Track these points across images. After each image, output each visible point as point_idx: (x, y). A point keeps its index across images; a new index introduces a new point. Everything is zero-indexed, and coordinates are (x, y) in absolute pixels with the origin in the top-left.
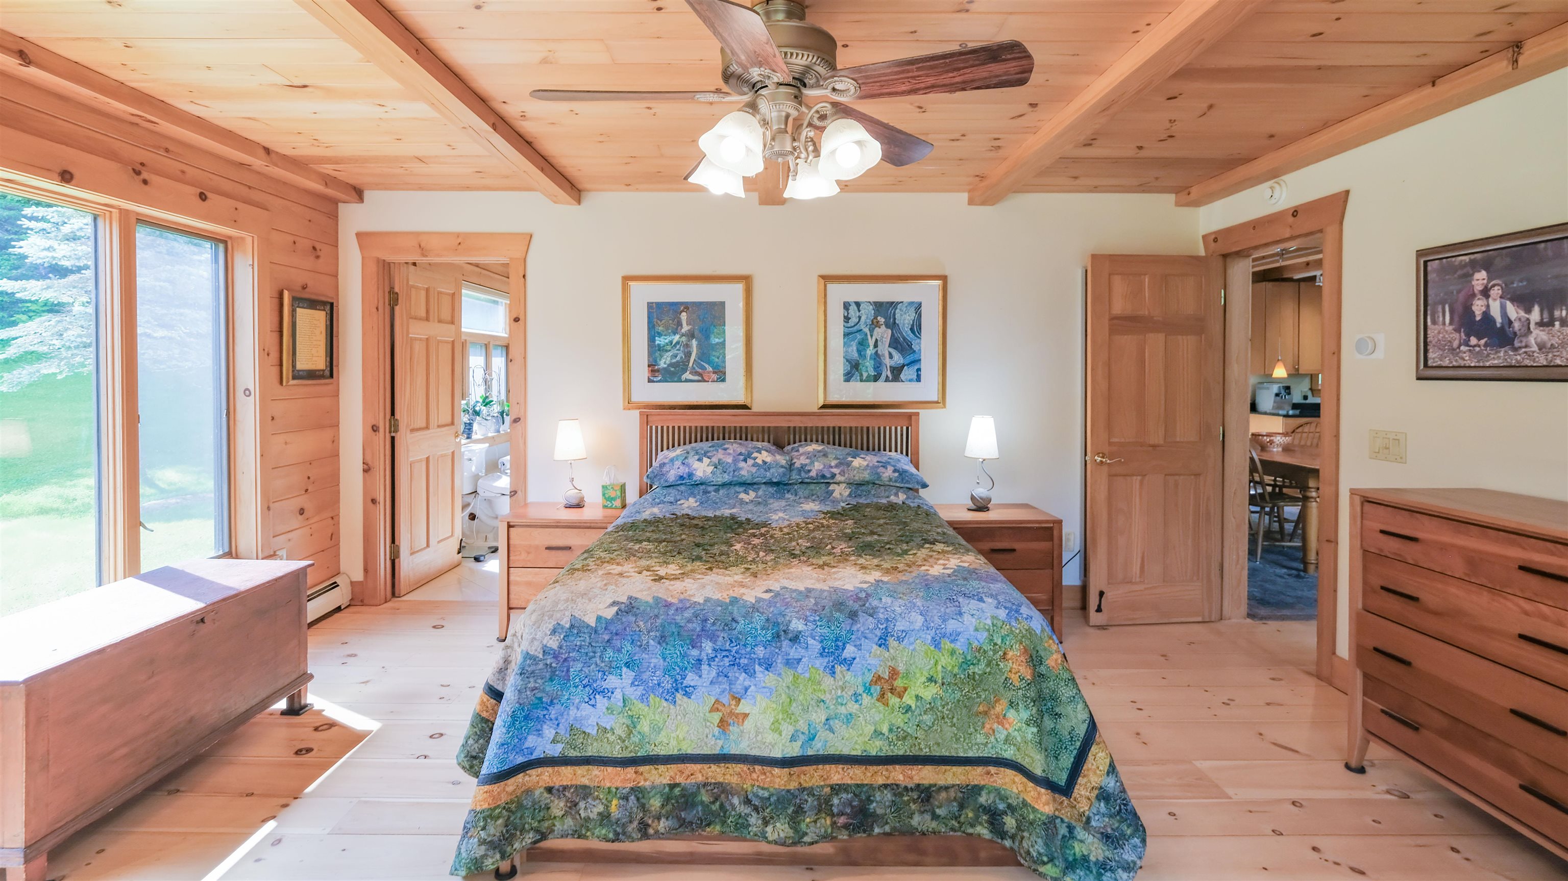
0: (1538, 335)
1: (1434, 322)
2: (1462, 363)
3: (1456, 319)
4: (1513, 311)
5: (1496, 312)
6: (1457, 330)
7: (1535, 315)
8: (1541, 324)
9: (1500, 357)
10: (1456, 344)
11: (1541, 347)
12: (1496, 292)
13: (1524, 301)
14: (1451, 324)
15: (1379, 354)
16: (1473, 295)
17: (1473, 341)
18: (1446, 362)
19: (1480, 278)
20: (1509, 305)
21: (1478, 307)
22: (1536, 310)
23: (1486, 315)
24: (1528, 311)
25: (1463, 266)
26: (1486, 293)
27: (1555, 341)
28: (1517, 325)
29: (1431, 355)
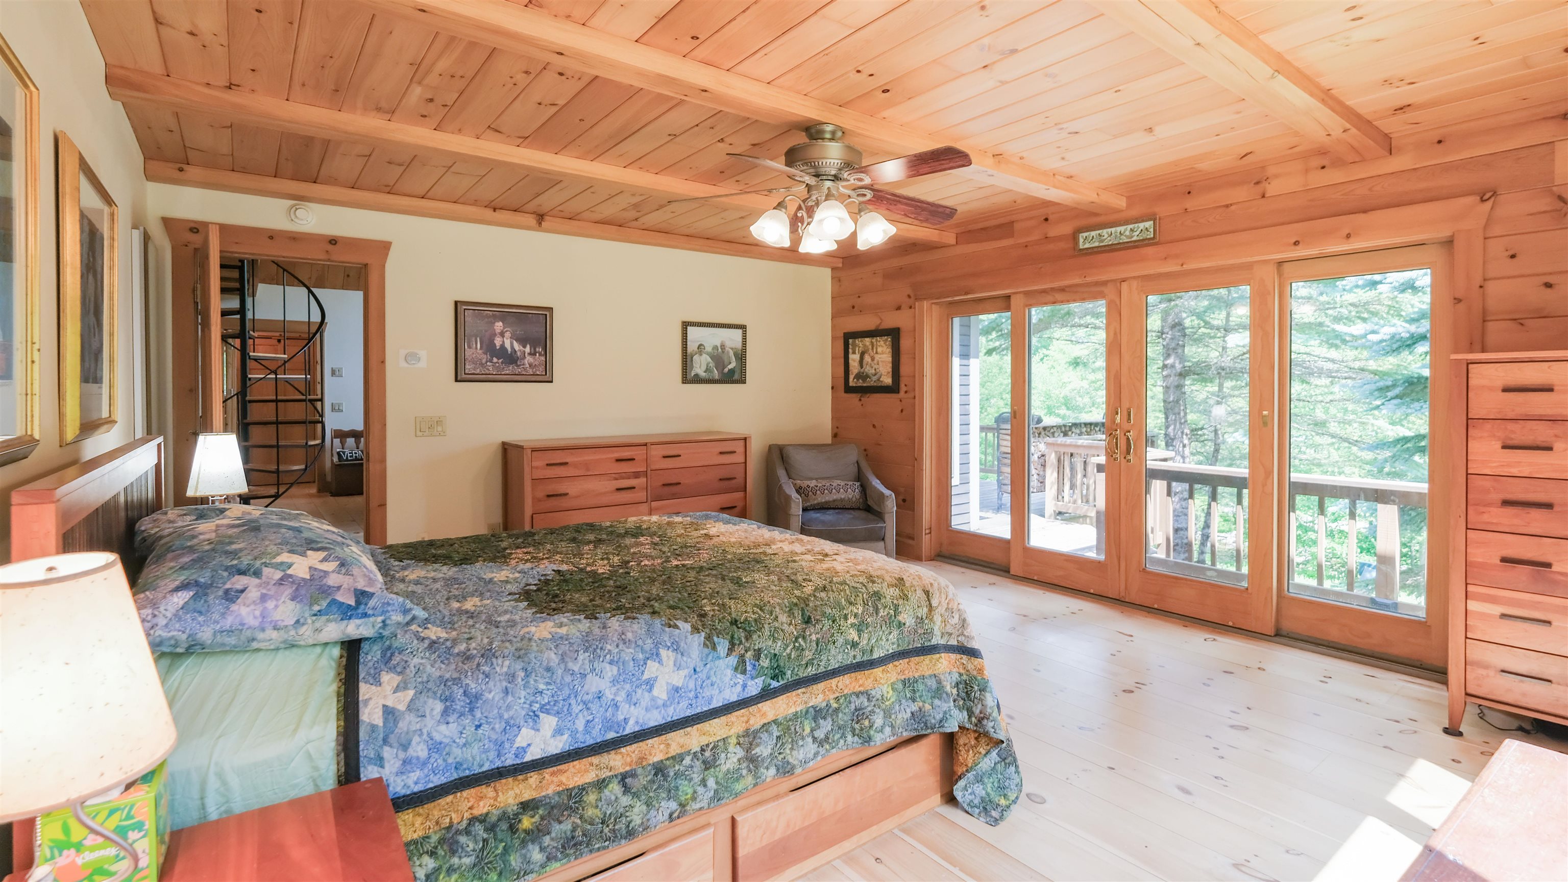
0: (529, 359)
1: (469, 347)
2: (487, 372)
3: (484, 347)
4: (517, 346)
5: (508, 345)
6: (485, 353)
7: (528, 349)
8: (530, 354)
9: (510, 369)
10: (484, 361)
11: (530, 365)
12: (508, 335)
13: (523, 341)
14: (481, 348)
15: (423, 364)
16: (495, 335)
17: (495, 360)
18: (478, 371)
19: (499, 325)
20: (515, 342)
21: (498, 342)
22: (528, 346)
23: (503, 346)
24: (525, 347)
25: (488, 317)
26: (502, 334)
27: (537, 363)
28: (519, 354)
29: (467, 367)
